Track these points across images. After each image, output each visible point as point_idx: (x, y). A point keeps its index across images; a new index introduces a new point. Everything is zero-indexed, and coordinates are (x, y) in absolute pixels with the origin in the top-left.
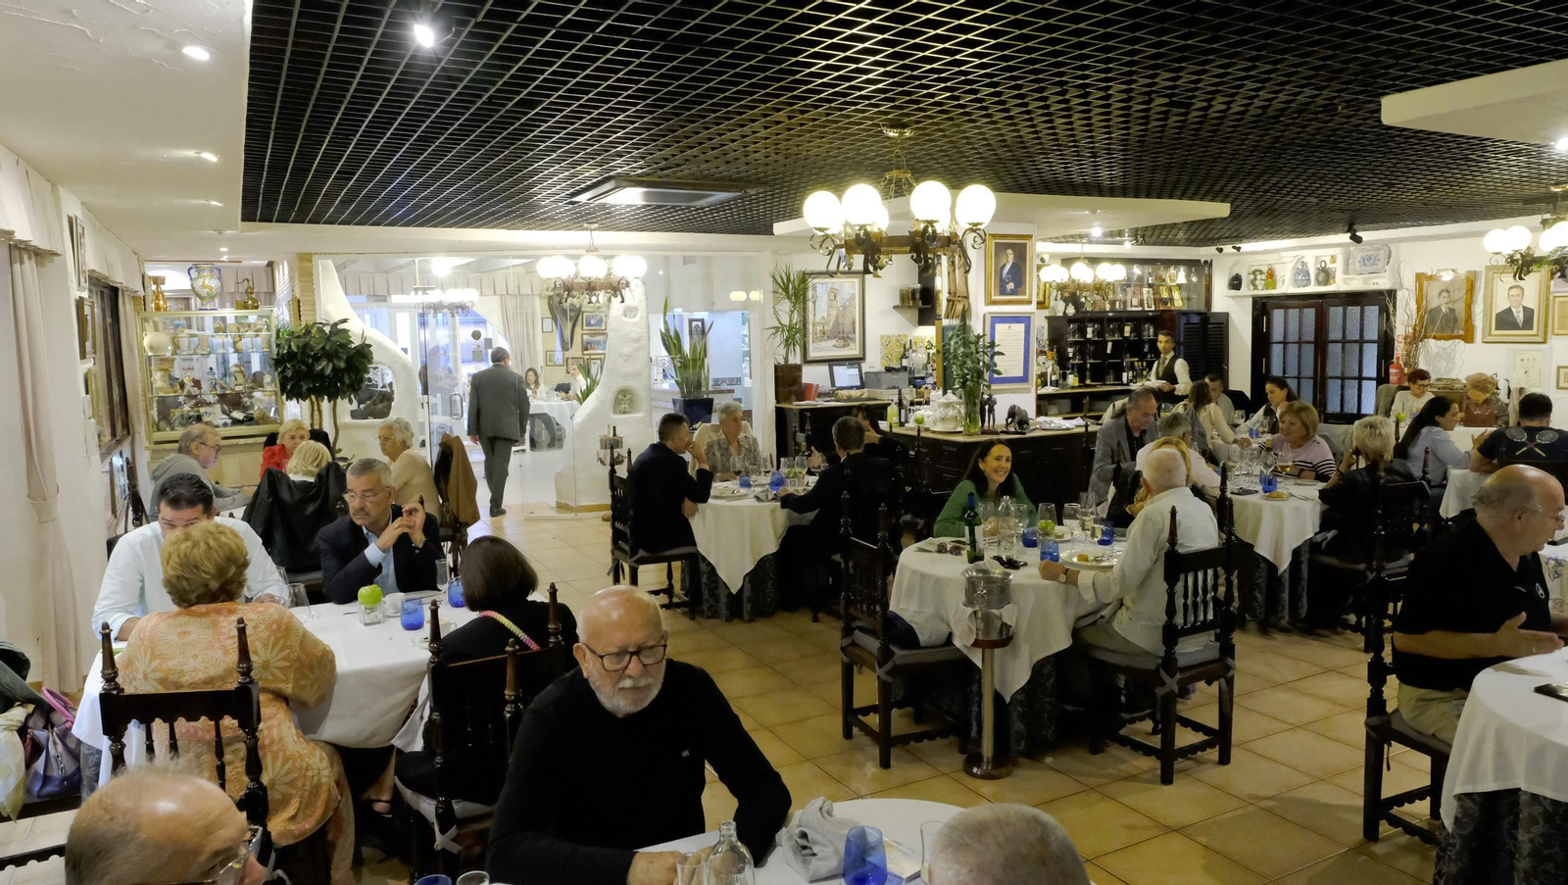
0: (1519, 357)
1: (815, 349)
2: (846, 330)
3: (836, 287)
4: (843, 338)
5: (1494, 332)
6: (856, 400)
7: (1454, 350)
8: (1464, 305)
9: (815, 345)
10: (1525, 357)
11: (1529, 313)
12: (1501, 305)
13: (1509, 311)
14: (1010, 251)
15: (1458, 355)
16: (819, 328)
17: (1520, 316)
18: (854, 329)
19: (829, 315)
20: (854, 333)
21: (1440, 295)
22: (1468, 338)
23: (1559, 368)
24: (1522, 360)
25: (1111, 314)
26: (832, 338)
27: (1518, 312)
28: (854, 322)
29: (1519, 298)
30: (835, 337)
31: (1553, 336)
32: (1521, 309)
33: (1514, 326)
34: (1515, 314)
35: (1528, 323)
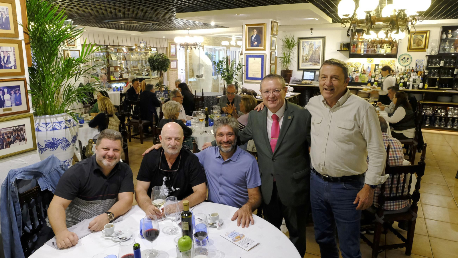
1: (303, 65)
2: (316, 59)
3: (312, 43)
4: (314, 62)
6: (309, 84)
9: (303, 64)
14: (255, 30)
16: (305, 58)
18: (319, 59)
19: (309, 53)
20: (319, 60)
25: (453, 55)
26: (310, 62)
28: (319, 56)
30: (311, 61)
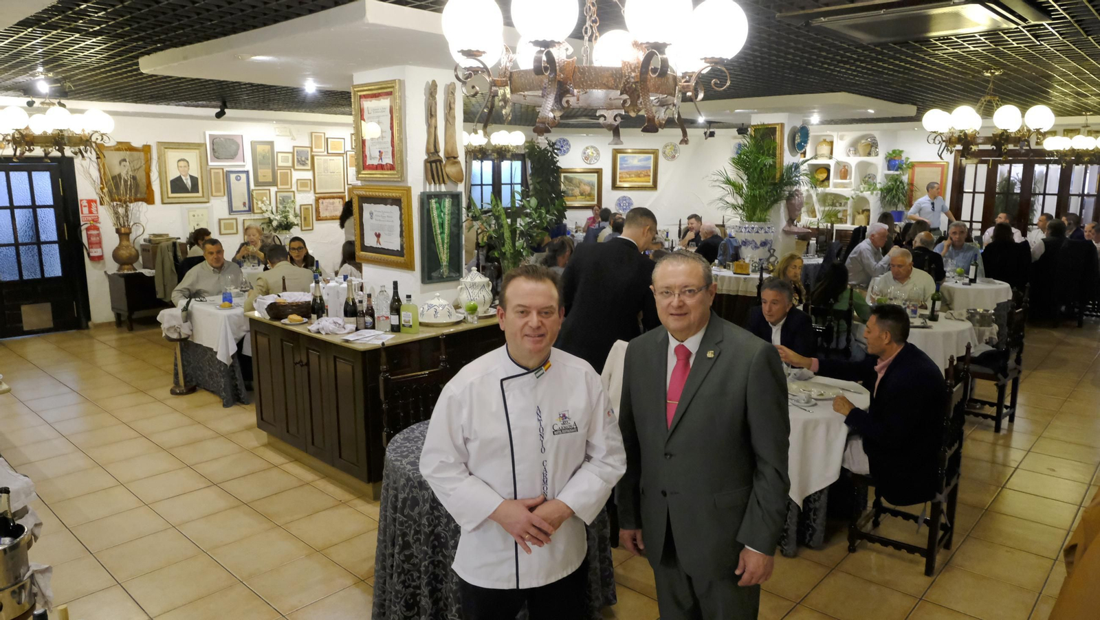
0: (192, 213)
5: (171, 195)
7: (139, 211)
8: (144, 173)
10: (195, 214)
11: (194, 180)
12: (173, 174)
13: (179, 179)
15: (142, 215)
17: (188, 183)
21: (120, 163)
22: (149, 200)
23: (220, 220)
24: (194, 216)
27: (187, 179)
29: (186, 169)
31: (212, 197)
32: (188, 177)
33: (184, 190)
34: (185, 181)
35: (195, 188)
